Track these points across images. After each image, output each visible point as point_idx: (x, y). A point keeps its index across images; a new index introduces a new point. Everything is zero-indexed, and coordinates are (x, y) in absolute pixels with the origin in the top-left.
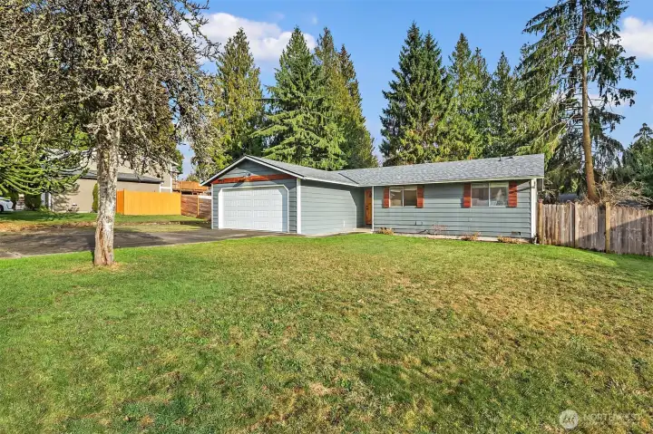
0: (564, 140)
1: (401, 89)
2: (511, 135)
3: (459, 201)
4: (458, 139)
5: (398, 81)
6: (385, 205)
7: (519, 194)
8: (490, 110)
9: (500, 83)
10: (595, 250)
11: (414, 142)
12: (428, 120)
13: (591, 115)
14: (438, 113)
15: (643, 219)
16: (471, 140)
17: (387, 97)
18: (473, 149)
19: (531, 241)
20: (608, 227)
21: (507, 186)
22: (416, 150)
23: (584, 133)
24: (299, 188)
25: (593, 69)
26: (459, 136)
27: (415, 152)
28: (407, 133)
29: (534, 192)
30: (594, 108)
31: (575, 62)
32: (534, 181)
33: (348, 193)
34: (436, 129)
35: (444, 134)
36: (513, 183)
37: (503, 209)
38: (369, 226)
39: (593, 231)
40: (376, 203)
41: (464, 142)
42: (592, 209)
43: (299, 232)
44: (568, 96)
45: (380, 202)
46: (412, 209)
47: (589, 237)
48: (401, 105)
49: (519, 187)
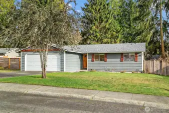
0: (154, 34)
1: (90, 7)
2: (134, 28)
3: (119, 59)
4: (114, 31)
5: (88, 3)
6: (92, 61)
7: (138, 57)
8: (125, 16)
9: (129, 4)
10: (159, 75)
11: (96, 32)
12: (102, 22)
13: (163, 24)
14: (106, 19)
16: (119, 32)
17: (83, 10)
18: (120, 36)
19: (142, 72)
20: (163, 67)
21: (134, 54)
22: (97, 36)
23: (161, 31)
24: (65, 54)
25: (164, 5)
26: (114, 30)
27: (96, 36)
28: (93, 28)
29: (143, 57)
30: (164, 21)
31: (158, 2)
32: (142, 53)
33: (78, 56)
34: (105, 27)
35: (108, 29)
36: (136, 53)
37: (133, 62)
38: (86, 69)
39: (159, 69)
40: (89, 60)
41: (116, 33)
42: (158, 62)
43: (65, 71)
44: (155, 15)
45: (90, 59)
46: (102, 62)
47: (158, 71)
48: (89, 14)
49: (138, 55)
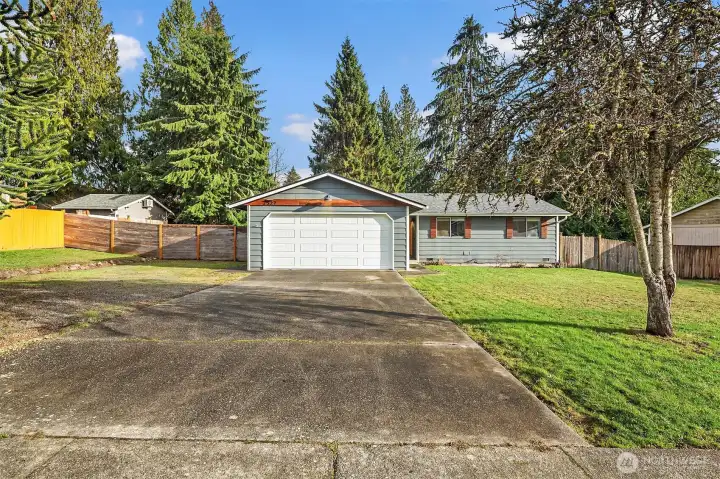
3: (502, 232)
6: (431, 236)
7: (548, 228)
15: (617, 247)
19: (556, 265)
20: (601, 252)
21: (539, 221)
29: (558, 226)
32: (558, 218)
36: (544, 219)
37: (536, 239)
39: (592, 256)
40: (421, 233)
42: (591, 240)
43: (408, 269)
46: (459, 239)
47: (590, 260)
49: (548, 222)
